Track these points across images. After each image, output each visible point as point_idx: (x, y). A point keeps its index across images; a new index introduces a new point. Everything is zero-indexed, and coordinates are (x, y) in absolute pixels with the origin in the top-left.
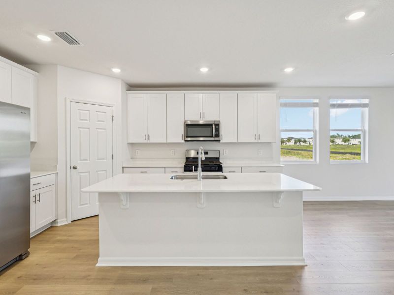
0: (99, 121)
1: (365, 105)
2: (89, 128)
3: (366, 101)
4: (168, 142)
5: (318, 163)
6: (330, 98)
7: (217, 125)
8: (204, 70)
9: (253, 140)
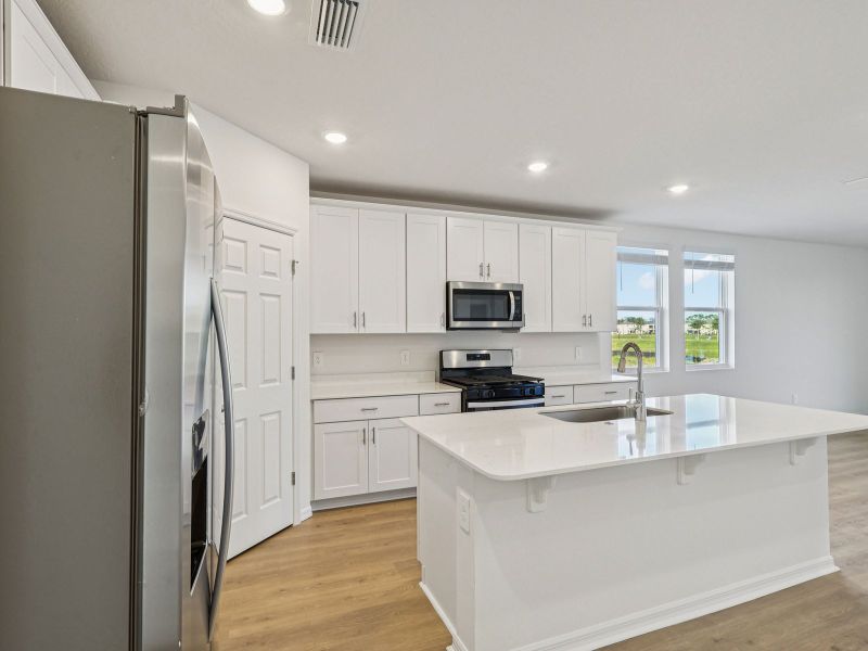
0: (265, 273)
1: (729, 266)
2: (245, 293)
3: (730, 259)
4: (409, 331)
5: (668, 370)
6: (684, 249)
7: (518, 294)
8: (538, 168)
9: (579, 328)
